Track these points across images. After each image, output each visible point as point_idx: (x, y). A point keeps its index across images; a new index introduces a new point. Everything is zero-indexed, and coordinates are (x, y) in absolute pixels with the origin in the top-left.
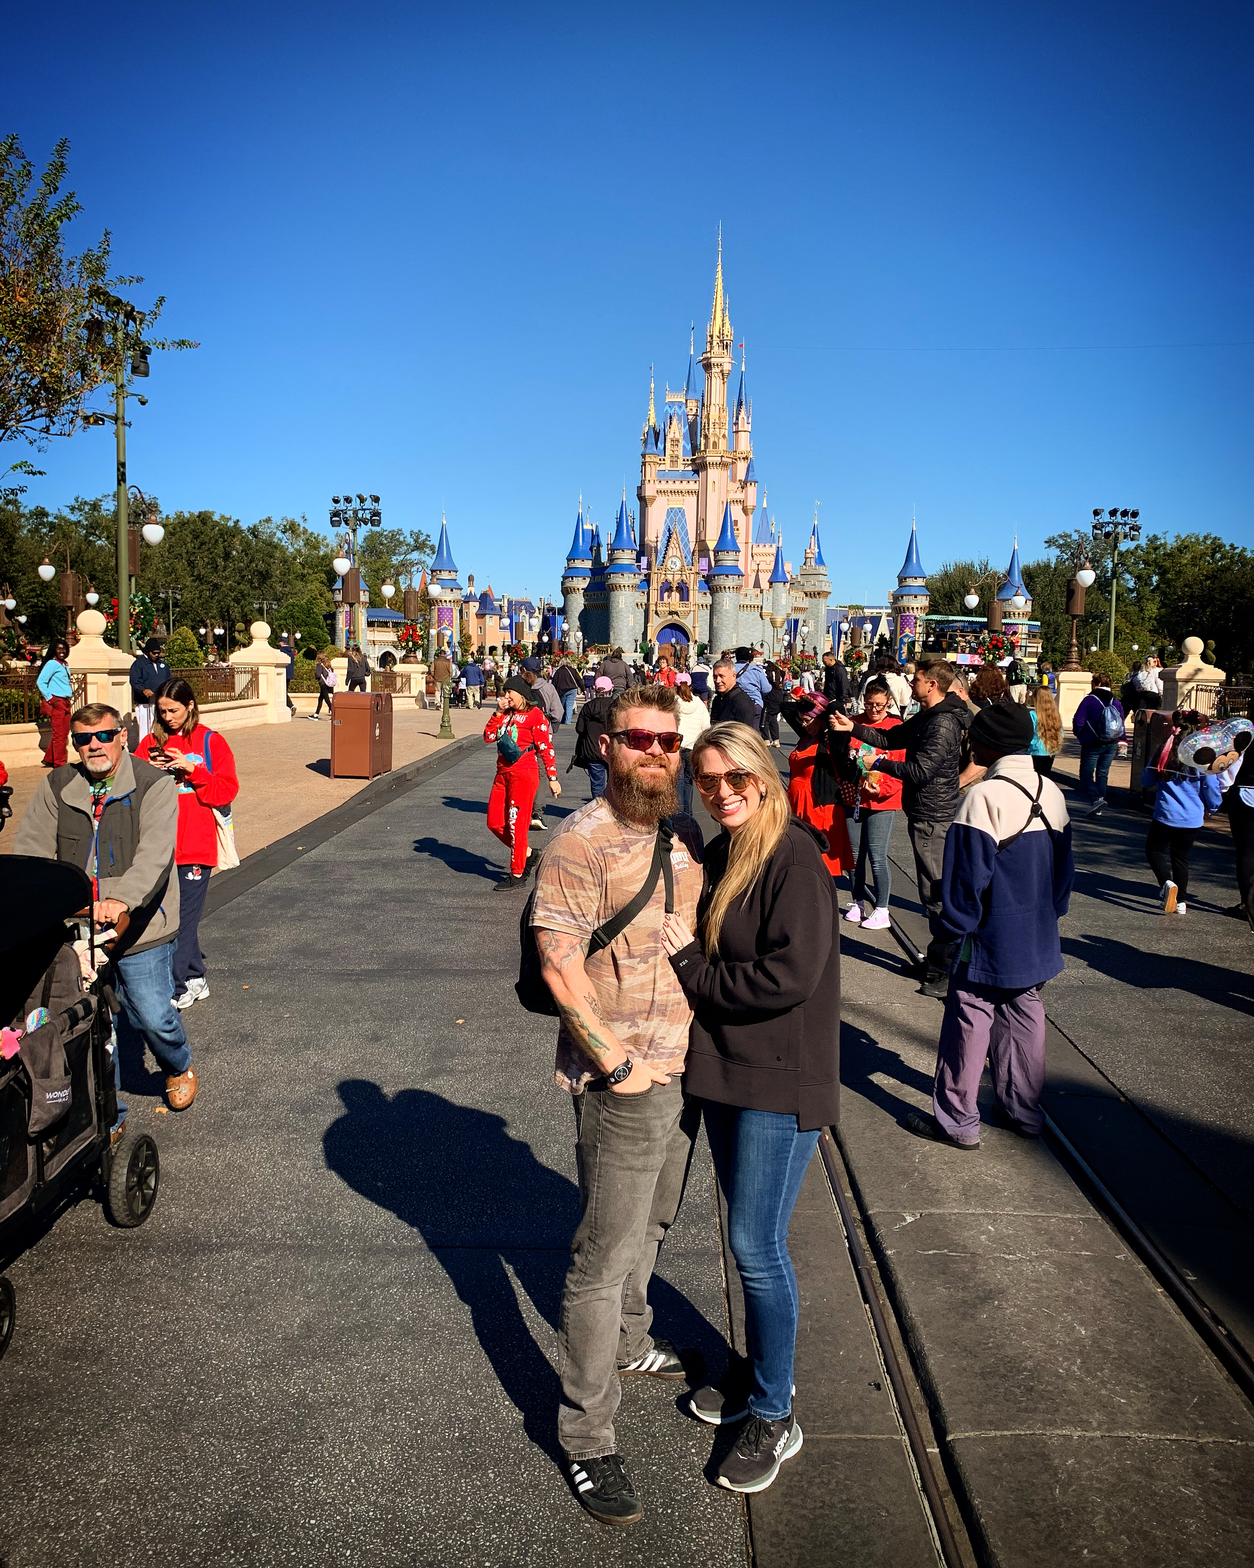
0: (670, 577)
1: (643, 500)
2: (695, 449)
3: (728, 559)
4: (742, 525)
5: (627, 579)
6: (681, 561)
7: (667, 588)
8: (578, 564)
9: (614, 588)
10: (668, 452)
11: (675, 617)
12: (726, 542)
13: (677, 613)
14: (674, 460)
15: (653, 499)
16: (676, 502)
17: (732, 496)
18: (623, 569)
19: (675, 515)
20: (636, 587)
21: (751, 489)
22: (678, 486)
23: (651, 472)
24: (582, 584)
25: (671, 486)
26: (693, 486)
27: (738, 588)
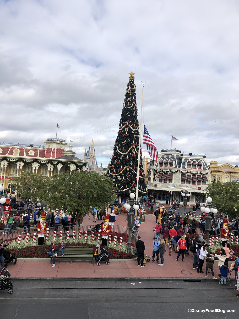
4: (94, 163)
10: (87, 156)
14: (87, 157)
22: (88, 159)
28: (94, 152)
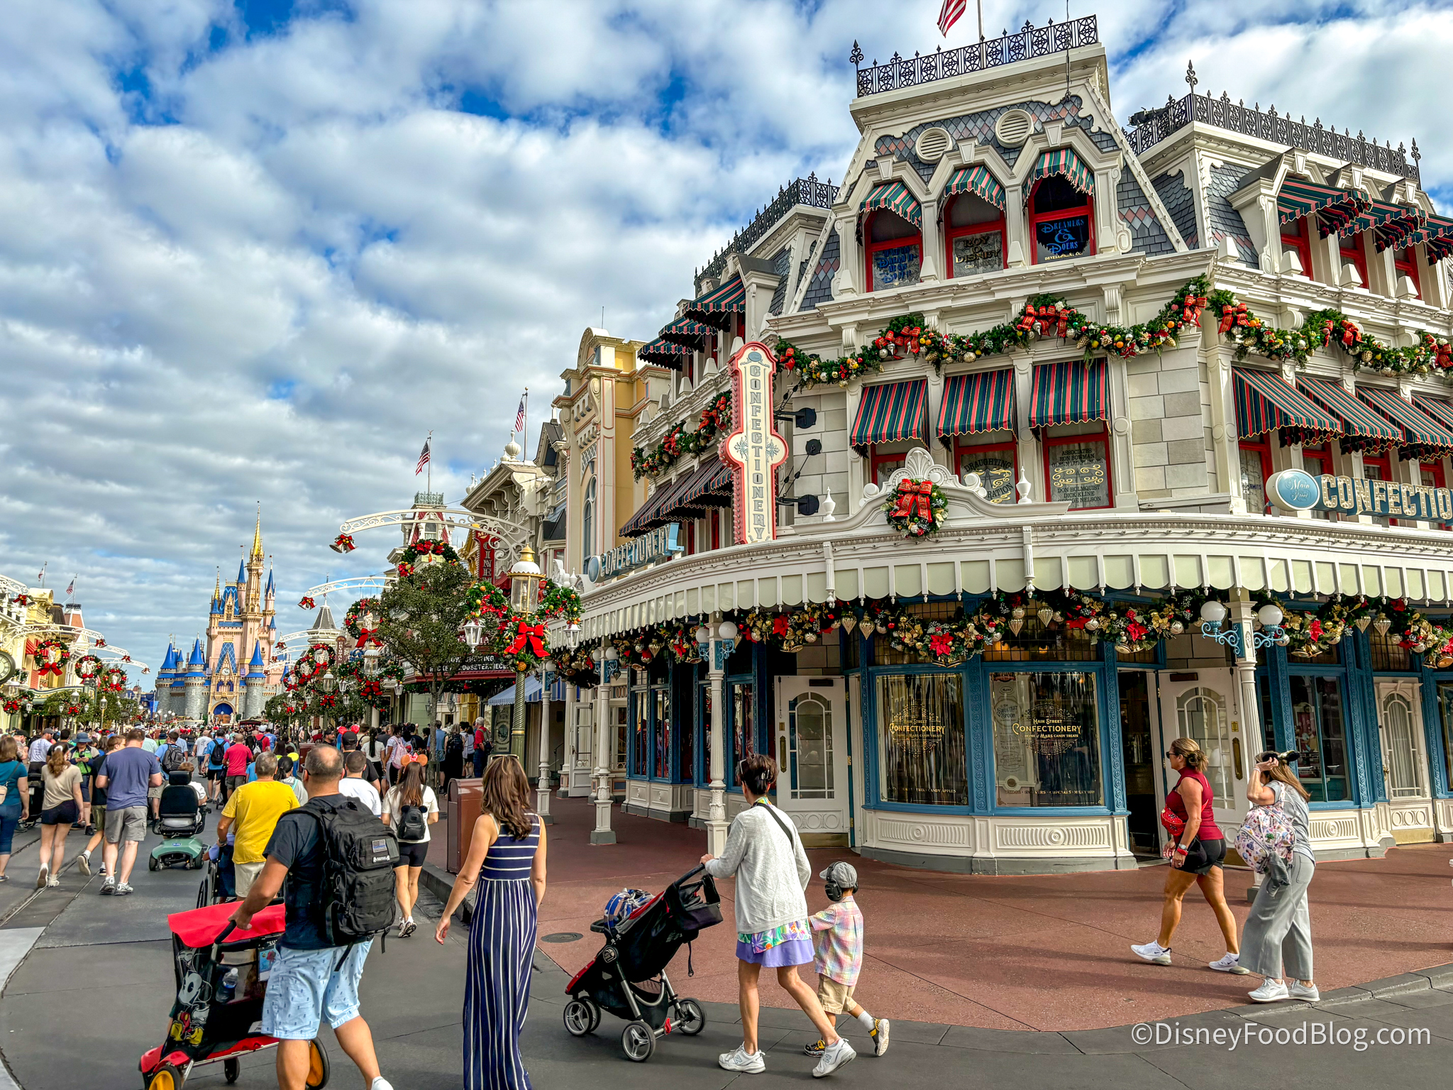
0: (223, 679)
1: (211, 638)
2: (240, 612)
3: (258, 670)
4: (267, 650)
5: (200, 681)
6: (230, 670)
7: (221, 684)
8: (168, 671)
9: (189, 685)
10: (225, 612)
11: (225, 700)
12: (256, 660)
13: (226, 698)
14: (229, 617)
15: (215, 637)
16: (228, 639)
17: (261, 635)
18: (196, 675)
19: (228, 647)
20: (203, 684)
21: (273, 633)
22: (230, 630)
23: (215, 623)
24: (168, 682)
25: (226, 630)
26: (239, 630)
27: (263, 685)
28: (267, 591)
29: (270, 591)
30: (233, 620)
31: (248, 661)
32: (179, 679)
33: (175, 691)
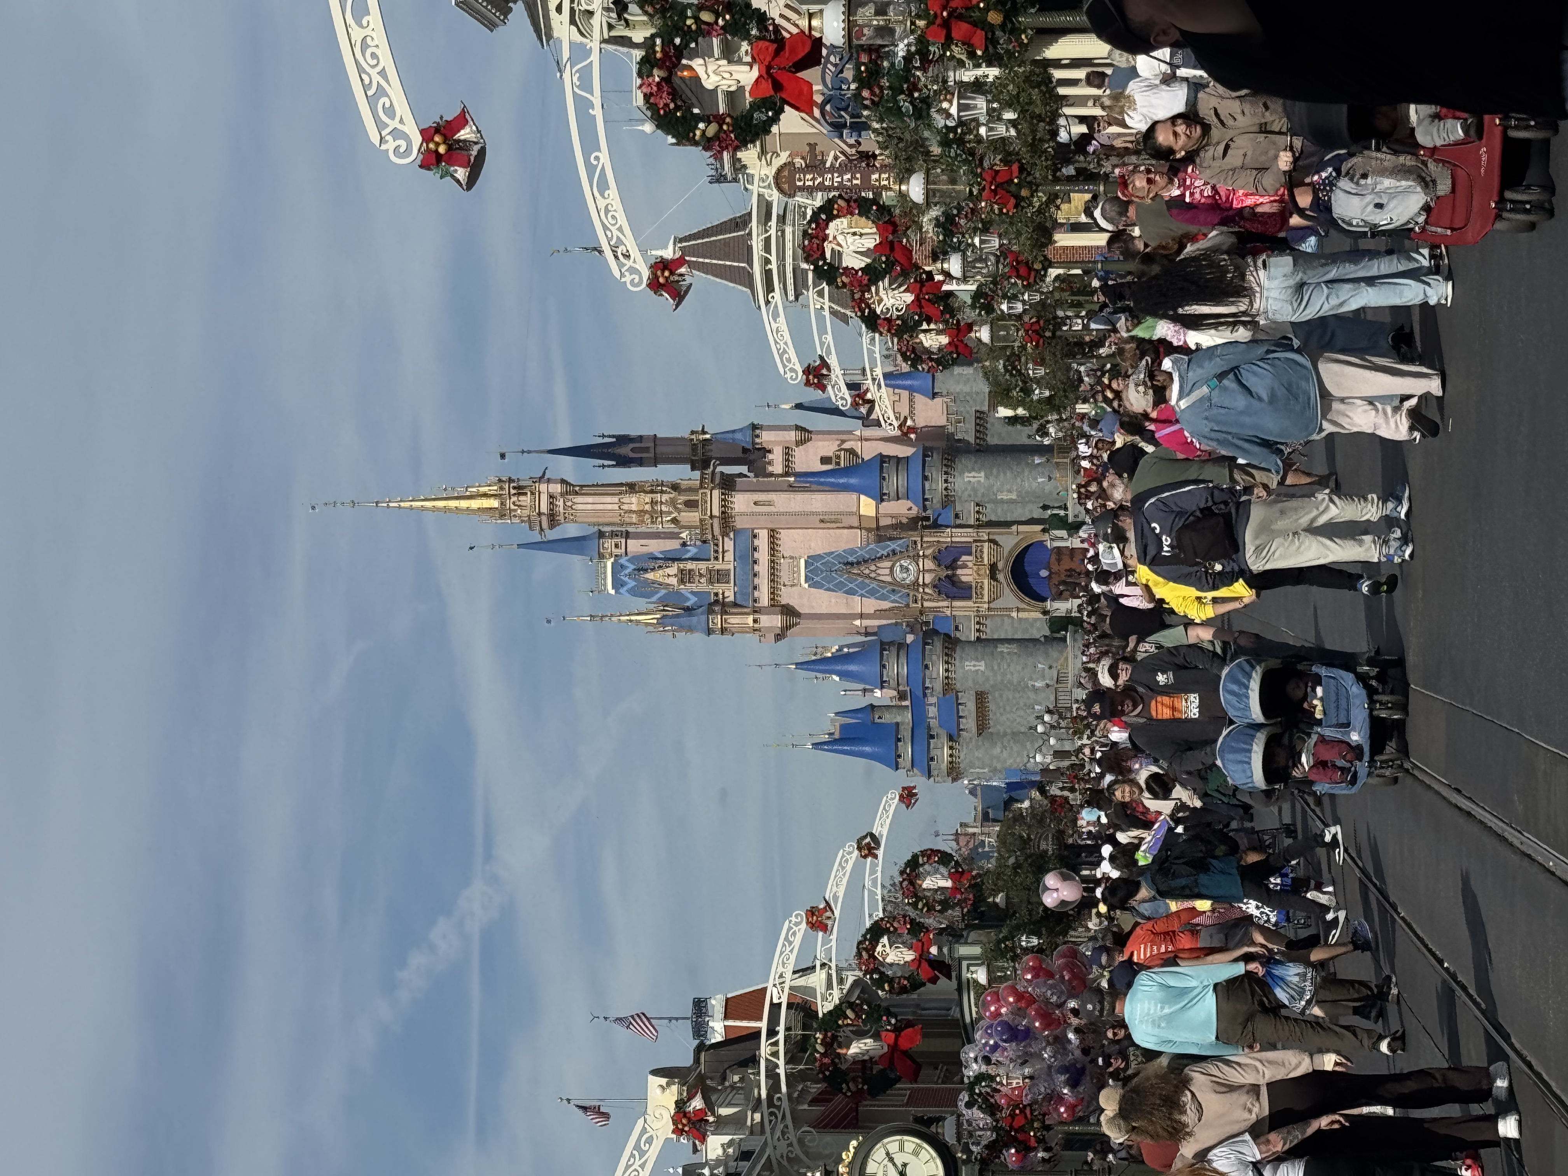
0: (928, 578)
4: (828, 448)
6: (899, 560)
8: (905, 748)
10: (702, 586)
11: (1000, 565)
13: (993, 568)
14: (720, 577)
15: (789, 611)
16: (793, 571)
19: (819, 573)
22: (763, 568)
25: (763, 583)
26: (762, 542)
28: (624, 462)
29: (625, 450)
30: (728, 563)
31: (867, 506)
32: (932, 711)
33: (969, 723)
